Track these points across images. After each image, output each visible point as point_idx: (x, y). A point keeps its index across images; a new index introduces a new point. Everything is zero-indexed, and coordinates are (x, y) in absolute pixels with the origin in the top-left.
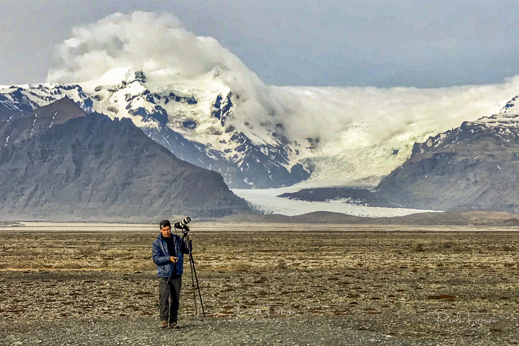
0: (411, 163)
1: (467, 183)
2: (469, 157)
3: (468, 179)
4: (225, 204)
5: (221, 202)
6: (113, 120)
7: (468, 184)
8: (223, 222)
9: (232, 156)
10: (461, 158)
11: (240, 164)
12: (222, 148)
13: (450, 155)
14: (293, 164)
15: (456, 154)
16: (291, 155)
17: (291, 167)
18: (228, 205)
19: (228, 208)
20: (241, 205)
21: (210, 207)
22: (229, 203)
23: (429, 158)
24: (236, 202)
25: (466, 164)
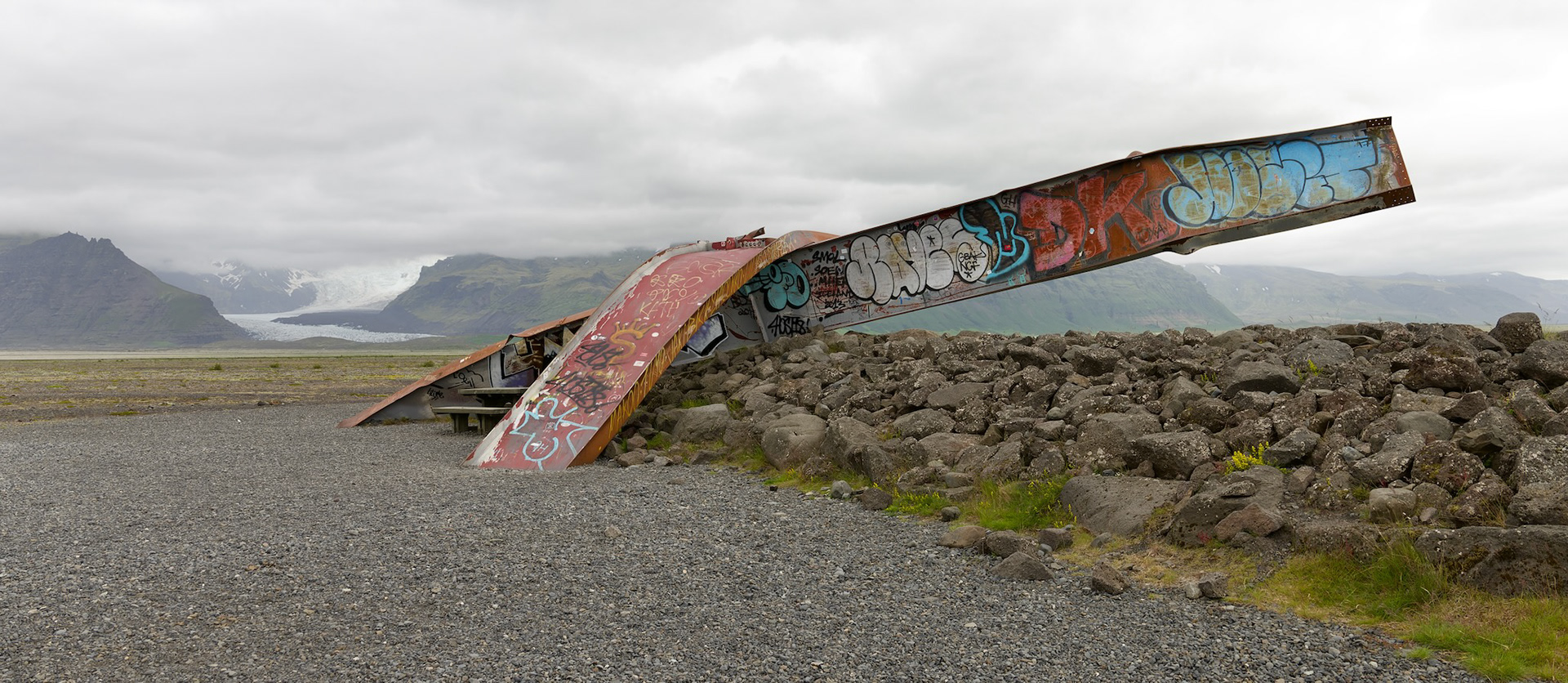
0: (418, 287)
6: (89, 240)
8: (209, 349)
9: (227, 279)
10: (469, 282)
11: (236, 288)
12: (216, 271)
13: (459, 279)
14: (294, 288)
15: (465, 278)
16: (292, 278)
17: (292, 291)
18: (218, 331)
19: (218, 334)
20: (232, 330)
21: (198, 333)
22: (219, 328)
23: (437, 282)
24: (227, 327)
25: (475, 287)
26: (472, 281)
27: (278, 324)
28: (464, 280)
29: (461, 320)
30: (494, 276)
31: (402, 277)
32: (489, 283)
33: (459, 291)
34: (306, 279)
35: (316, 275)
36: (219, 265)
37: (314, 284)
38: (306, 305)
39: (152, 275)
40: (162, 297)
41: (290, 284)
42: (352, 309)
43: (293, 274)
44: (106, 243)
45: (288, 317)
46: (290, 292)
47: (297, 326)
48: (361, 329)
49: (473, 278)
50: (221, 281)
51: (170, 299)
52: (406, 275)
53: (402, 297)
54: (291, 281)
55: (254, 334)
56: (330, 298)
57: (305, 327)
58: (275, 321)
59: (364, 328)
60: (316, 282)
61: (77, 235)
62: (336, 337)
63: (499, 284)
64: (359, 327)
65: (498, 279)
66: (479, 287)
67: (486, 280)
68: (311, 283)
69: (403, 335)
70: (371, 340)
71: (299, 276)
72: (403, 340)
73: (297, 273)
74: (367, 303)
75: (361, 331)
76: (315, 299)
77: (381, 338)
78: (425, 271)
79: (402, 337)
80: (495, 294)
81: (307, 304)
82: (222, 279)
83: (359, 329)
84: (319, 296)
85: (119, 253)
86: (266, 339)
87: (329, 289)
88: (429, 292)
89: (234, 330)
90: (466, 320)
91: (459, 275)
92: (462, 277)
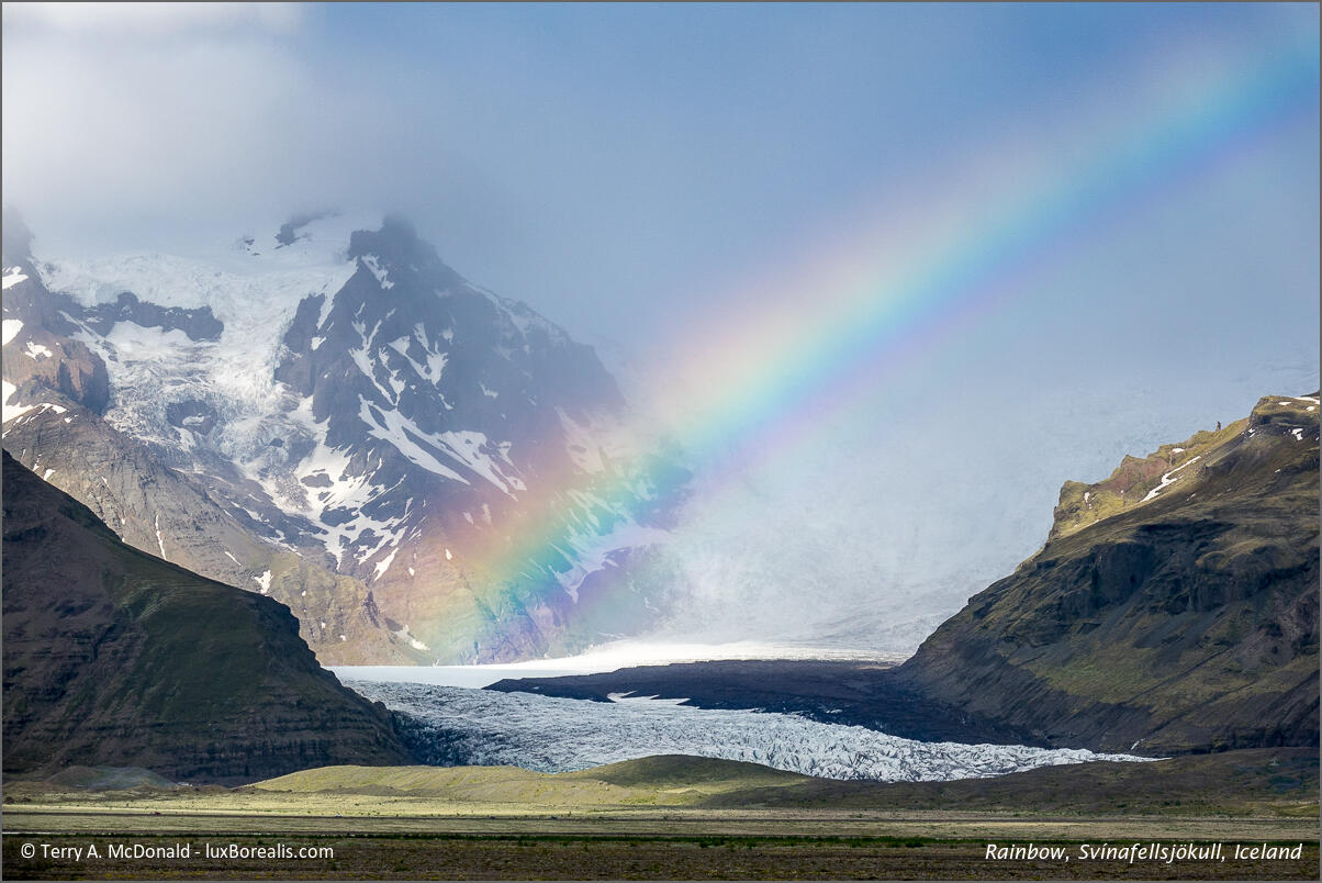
1: (1271, 644)
2: (1280, 541)
3: (1275, 630)
4: (302, 725)
5: (288, 716)
7: (1275, 650)
11: (382, 567)
13: (1204, 533)
16: (582, 532)
17: (580, 580)
18: (316, 729)
19: (313, 741)
20: (363, 728)
21: (245, 735)
22: (318, 719)
23: (1119, 545)
24: (348, 715)
25: (1268, 565)
26: (1258, 542)
28: (1227, 536)
29: (1218, 696)
41: (574, 552)
46: (573, 584)
51: (149, 609)
53: (983, 602)
54: (576, 541)
73: (598, 512)
78: (1074, 502)
88: (1086, 585)
89: (370, 725)
90: (1233, 695)
91: (1207, 517)
92: (1219, 525)
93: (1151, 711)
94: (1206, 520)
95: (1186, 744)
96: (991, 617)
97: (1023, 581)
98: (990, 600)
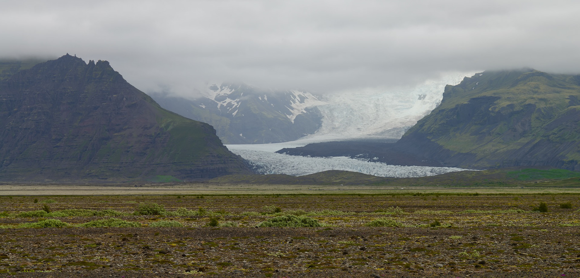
1: (513, 134)
2: (515, 102)
3: (514, 130)
4: (218, 162)
5: (214, 160)
6: (87, 63)
7: (514, 136)
9: (225, 104)
10: (504, 104)
11: (234, 114)
12: (212, 95)
13: (491, 100)
14: (296, 113)
15: (499, 98)
16: (294, 102)
17: (294, 117)
18: (222, 163)
19: (222, 167)
20: (237, 163)
21: (201, 165)
22: (223, 160)
23: (465, 104)
24: (232, 159)
25: (511, 110)
26: (508, 103)
27: (284, 155)
28: (498, 101)
29: (497, 150)
30: (535, 96)
31: (420, 98)
32: (529, 105)
33: (492, 114)
34: (310, 103)
35: (320, 98)
36: (215, 88)
37: (320, 109)
38: (311, 134)
39: (152, 101)
40: (163, 125)
41: (293, 109)
42: (363, 137)
43: (295, 97)
44: (104, 65)
45: (295, 147)
46: (292, 118)
47: (305, 158)
48: (378, 161)
49: (509, 99)
50: (219, 106)
51: (170, 128)
52: (425, 96)
53: (422, 122)
54: (293, 105)
55: (258, 167)
56: (337, 124)
57: (314, 158)
58: (281, 152)
59: (381, 160)
60: (321, 106)
61: (75, 57)
62: (350, 170)
63: (542, 105)
64: (375, 158)
65: (541, 99)
66: (517, 109)
67: (526, 100)
68: (316, 107)
69: (428, 168)
70: (391, 174)
71: (302, 100)
72: (429, 174)
73: (299, 96)
74: (380, 130)
75: (378, 164)
76: (320, 126)
77: (403, 172)
78: (449, 92)
79: (427, 171)
80: (537, 118)
81: (312, 132)
82: (219, 104)
83: (374, 161)
84: (325, 122)
85: (117, 77)
86: (273, 173)
87: (336, 114)
88: (455, 116)
89: (238, 162)
90: (502, 150)
91: (492, 95)
92: (496, 97)
93: (476, 155)
94: (491, 96)
95: (487, 165)
96: (424, 127)
97: (434, 116)
98: (424, 122)
